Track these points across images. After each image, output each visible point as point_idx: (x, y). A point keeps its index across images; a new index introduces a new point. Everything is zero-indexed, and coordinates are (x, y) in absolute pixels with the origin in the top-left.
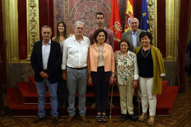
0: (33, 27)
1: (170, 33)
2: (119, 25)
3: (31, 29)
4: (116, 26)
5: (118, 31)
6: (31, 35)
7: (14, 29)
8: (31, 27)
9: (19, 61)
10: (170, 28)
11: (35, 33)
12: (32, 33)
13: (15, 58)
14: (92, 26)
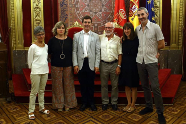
0: (38, 15)
1: (175, 21)
2: (123, 12)
3: (35, 16)
4: (120, 14)
5: (123, 19)
6: (35, 23)
7: (19, 16)
8: (35, 15)
9: (24, 48)
10: (175, 16)
11: (39, 20)
12: (36, 20)
13: (20, 46)
14: (96, 13)
